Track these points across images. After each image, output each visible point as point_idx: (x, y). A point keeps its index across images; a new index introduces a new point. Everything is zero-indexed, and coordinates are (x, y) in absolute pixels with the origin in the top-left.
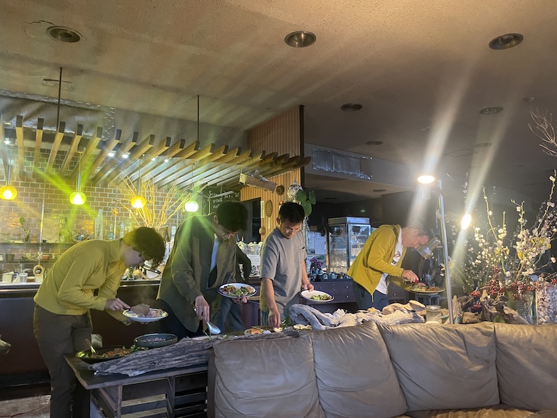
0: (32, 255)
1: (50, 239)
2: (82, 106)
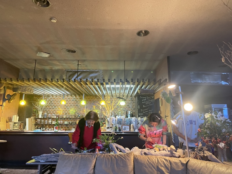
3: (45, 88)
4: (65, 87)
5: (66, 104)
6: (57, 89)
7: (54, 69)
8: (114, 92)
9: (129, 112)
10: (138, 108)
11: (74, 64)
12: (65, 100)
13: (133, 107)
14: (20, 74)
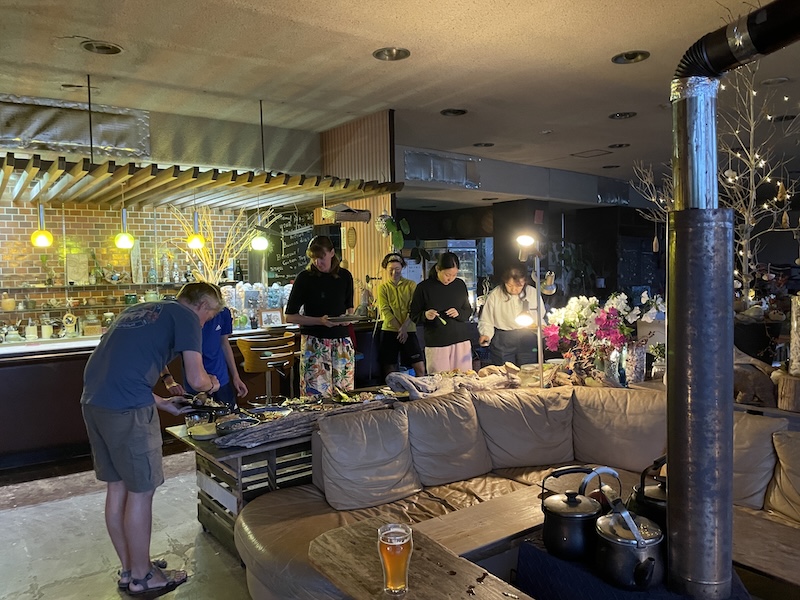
0: (58, 301)
1: (78, 281)
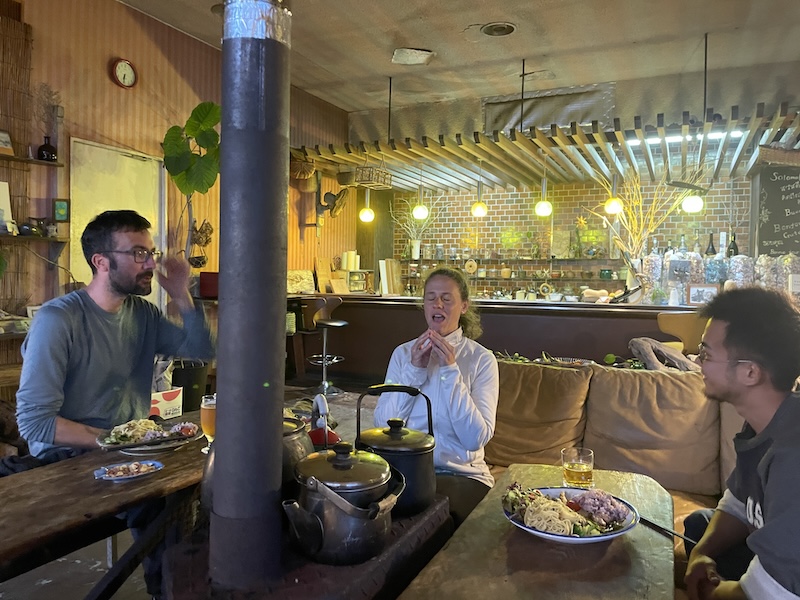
1: (559, 254)
2: (575, 91)
3: (424, 167)
4: (481, 158)
5: (489, 213)
6: (458, 167)
7: (444, 100)
8: (662, 164)
9: (723, 235)
10: (761, 221)
11: (510, 73)
12: (485, 202)
13: (740, 218)
14: (351, 127)
